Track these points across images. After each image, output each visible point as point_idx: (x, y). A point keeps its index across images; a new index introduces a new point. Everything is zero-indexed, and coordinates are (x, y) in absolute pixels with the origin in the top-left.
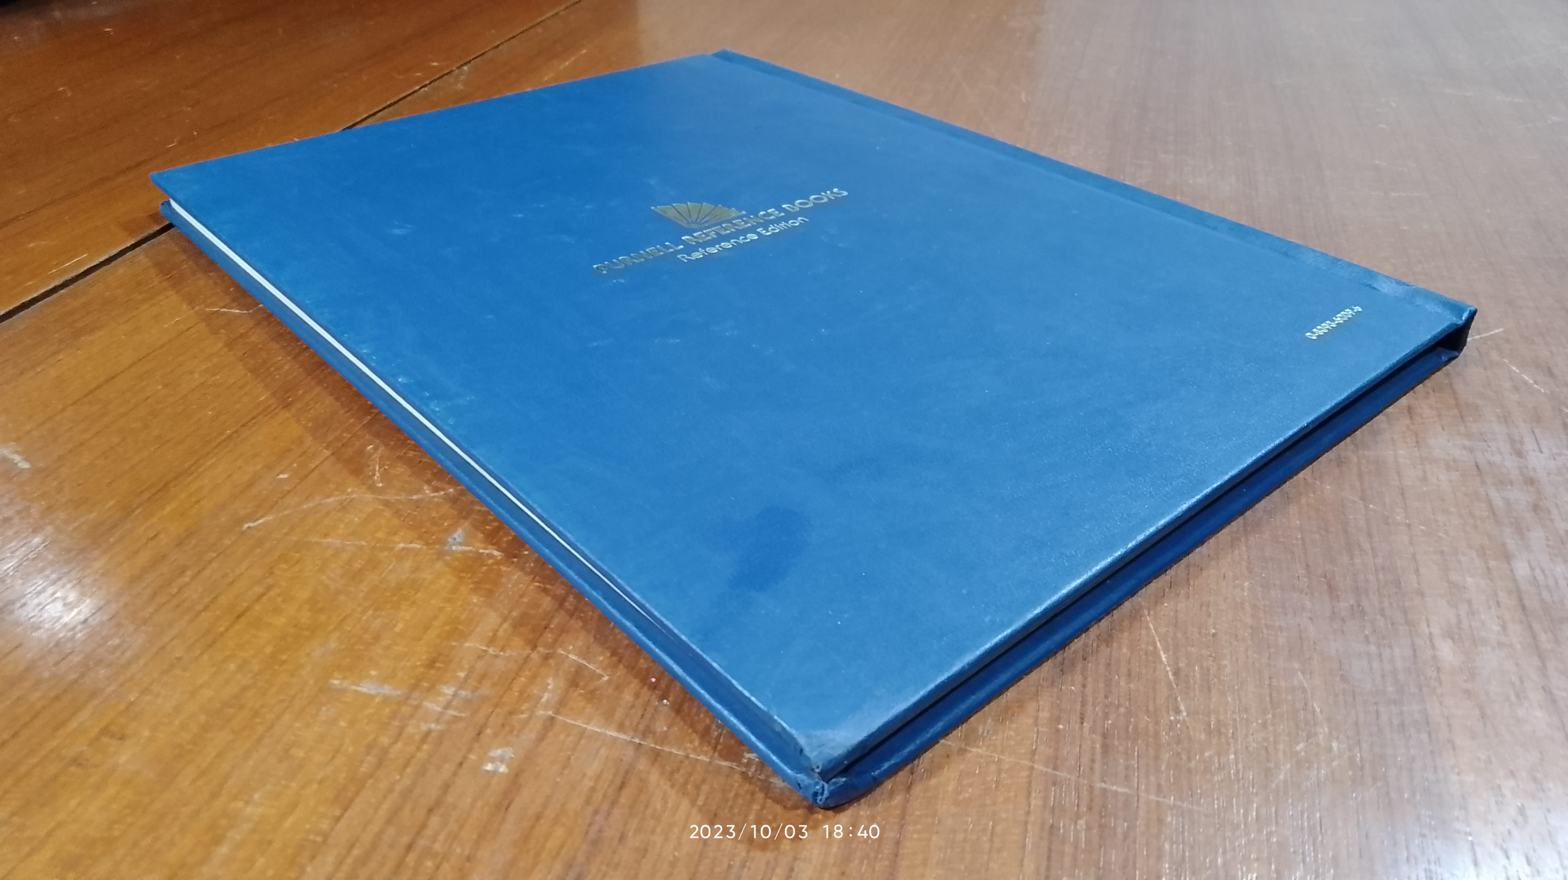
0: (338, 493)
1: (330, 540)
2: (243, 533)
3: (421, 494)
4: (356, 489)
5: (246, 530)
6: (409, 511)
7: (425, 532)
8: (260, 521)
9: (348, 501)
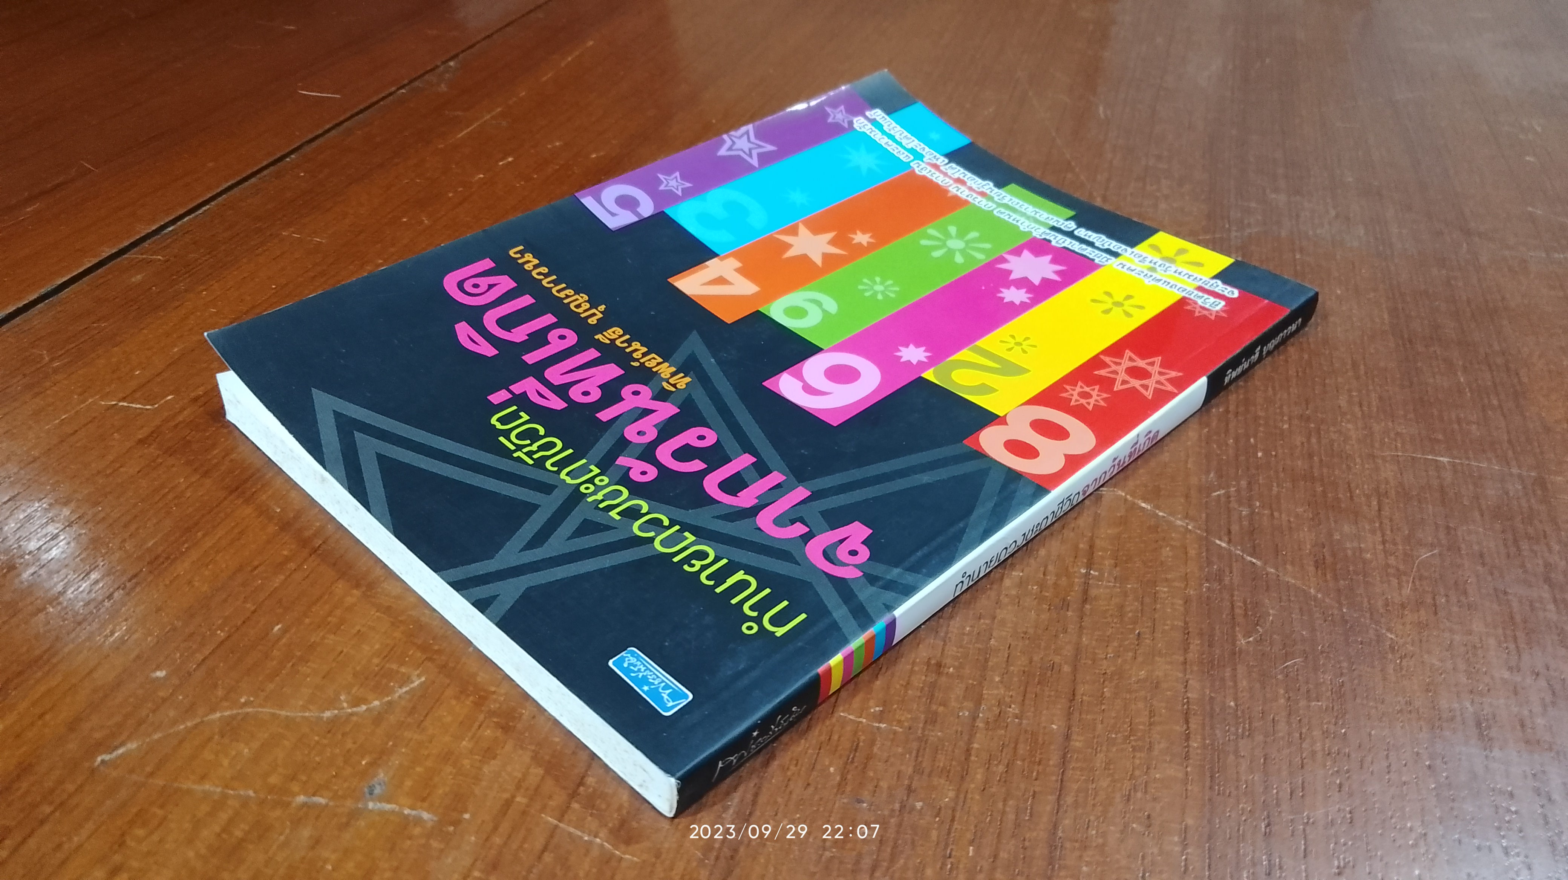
0: (225, 704)
1: (207, 787)
2: (93, 771)
3: (335, 709)
4: (252, 699)
5: (99, 766)
6: (316, 738)
7: (334, 777)
8: (121, 751)
9: (239, 718)
